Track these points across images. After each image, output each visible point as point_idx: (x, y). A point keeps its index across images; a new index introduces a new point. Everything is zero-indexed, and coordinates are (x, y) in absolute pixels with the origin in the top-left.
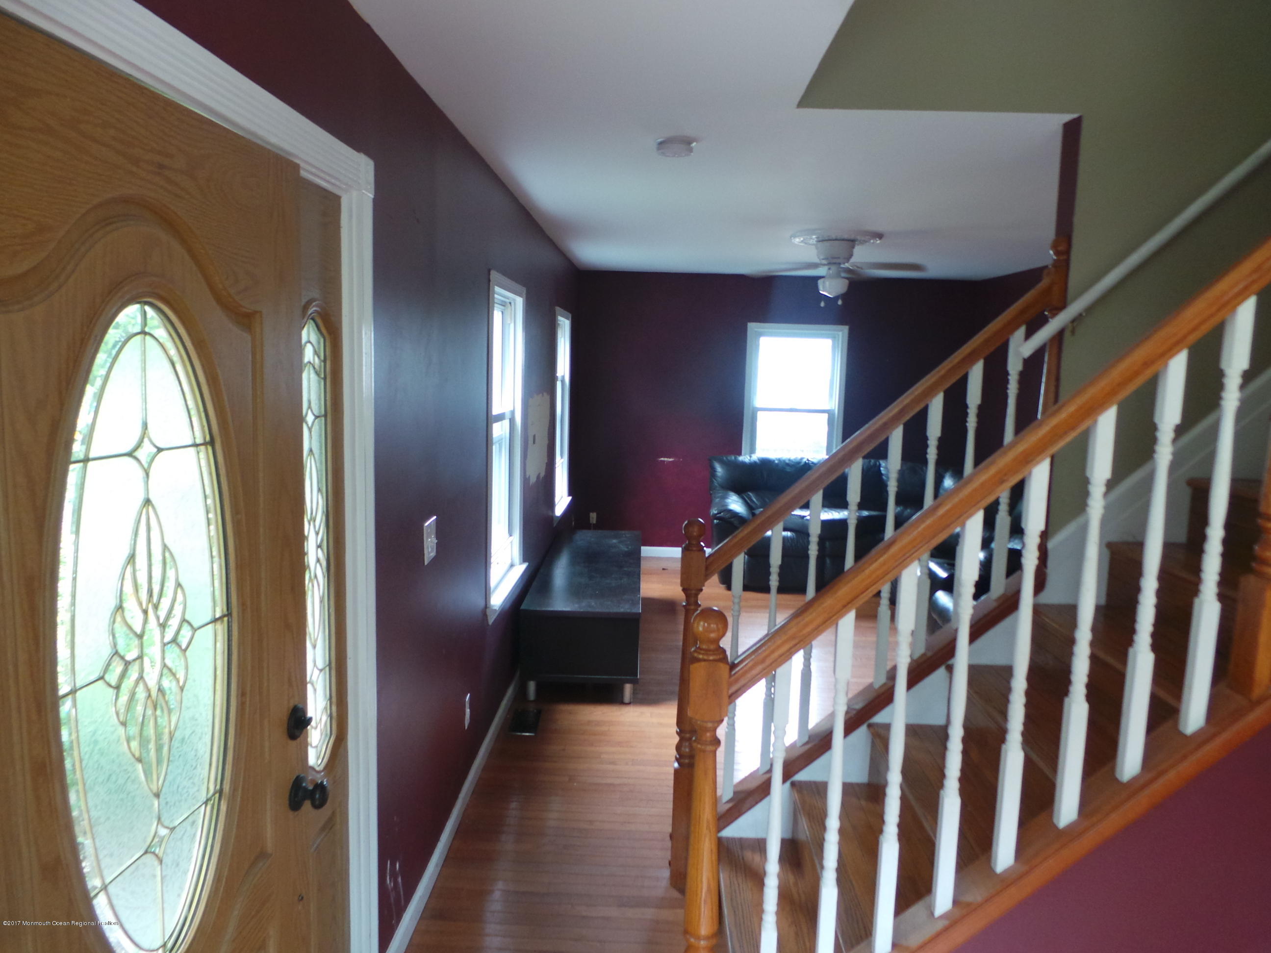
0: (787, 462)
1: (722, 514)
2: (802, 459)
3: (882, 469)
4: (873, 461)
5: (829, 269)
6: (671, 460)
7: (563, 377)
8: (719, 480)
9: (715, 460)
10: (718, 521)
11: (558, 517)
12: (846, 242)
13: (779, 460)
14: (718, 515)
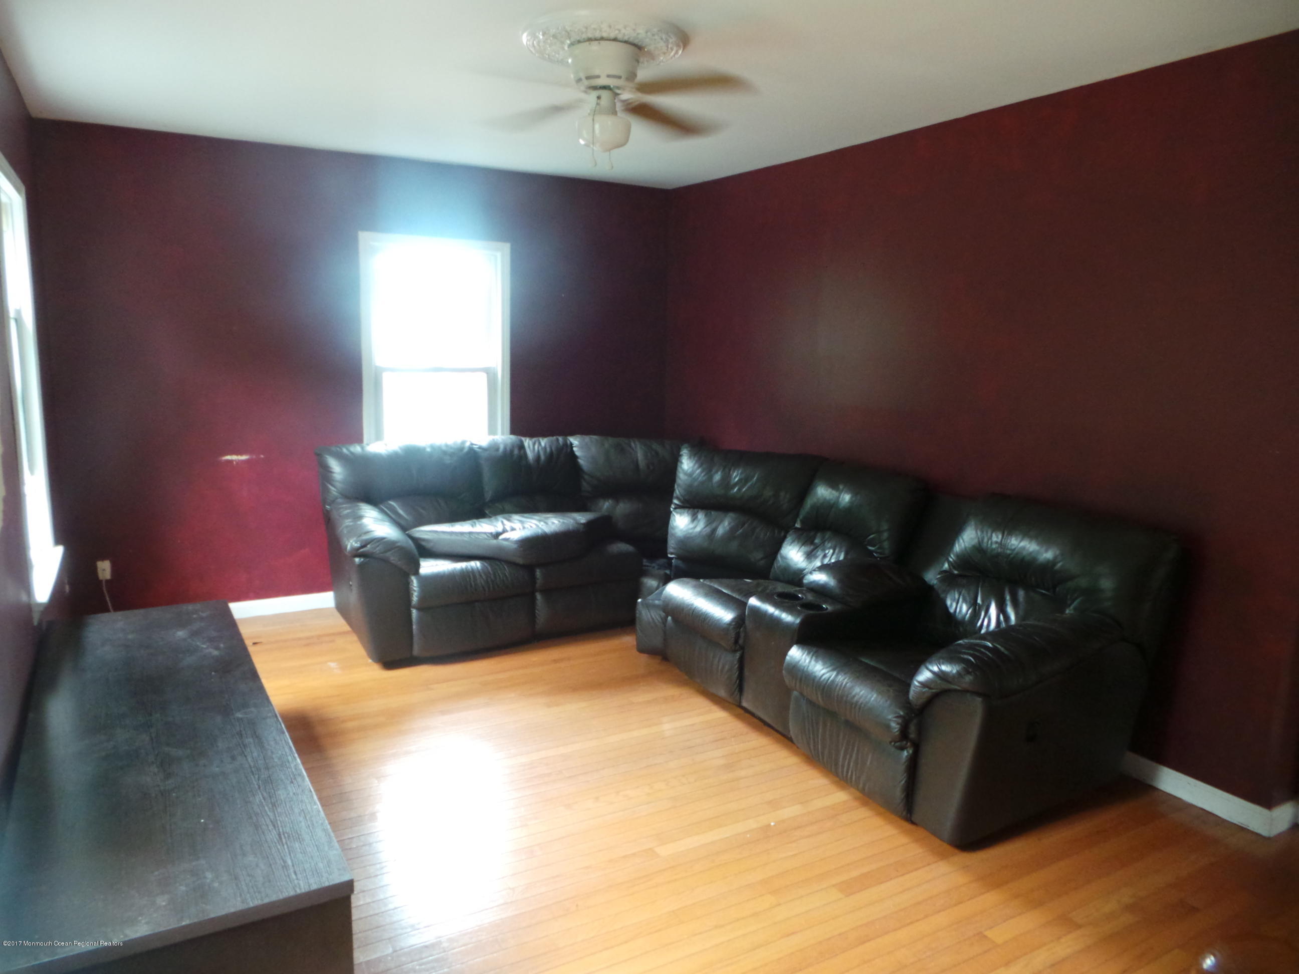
0: (444, 448)
1: (368, 546)
2: (463, 442)
3: (575, 449)
4: (561, 439)
5: (599, 98)
6: (244, 457)
7: (18, 312)
8: (338, 485)
9: (328, 455)
10: (362, 560)
11: (40, 604)
12: (632, 48)
13: (432, 447)
14: (362, 550)
